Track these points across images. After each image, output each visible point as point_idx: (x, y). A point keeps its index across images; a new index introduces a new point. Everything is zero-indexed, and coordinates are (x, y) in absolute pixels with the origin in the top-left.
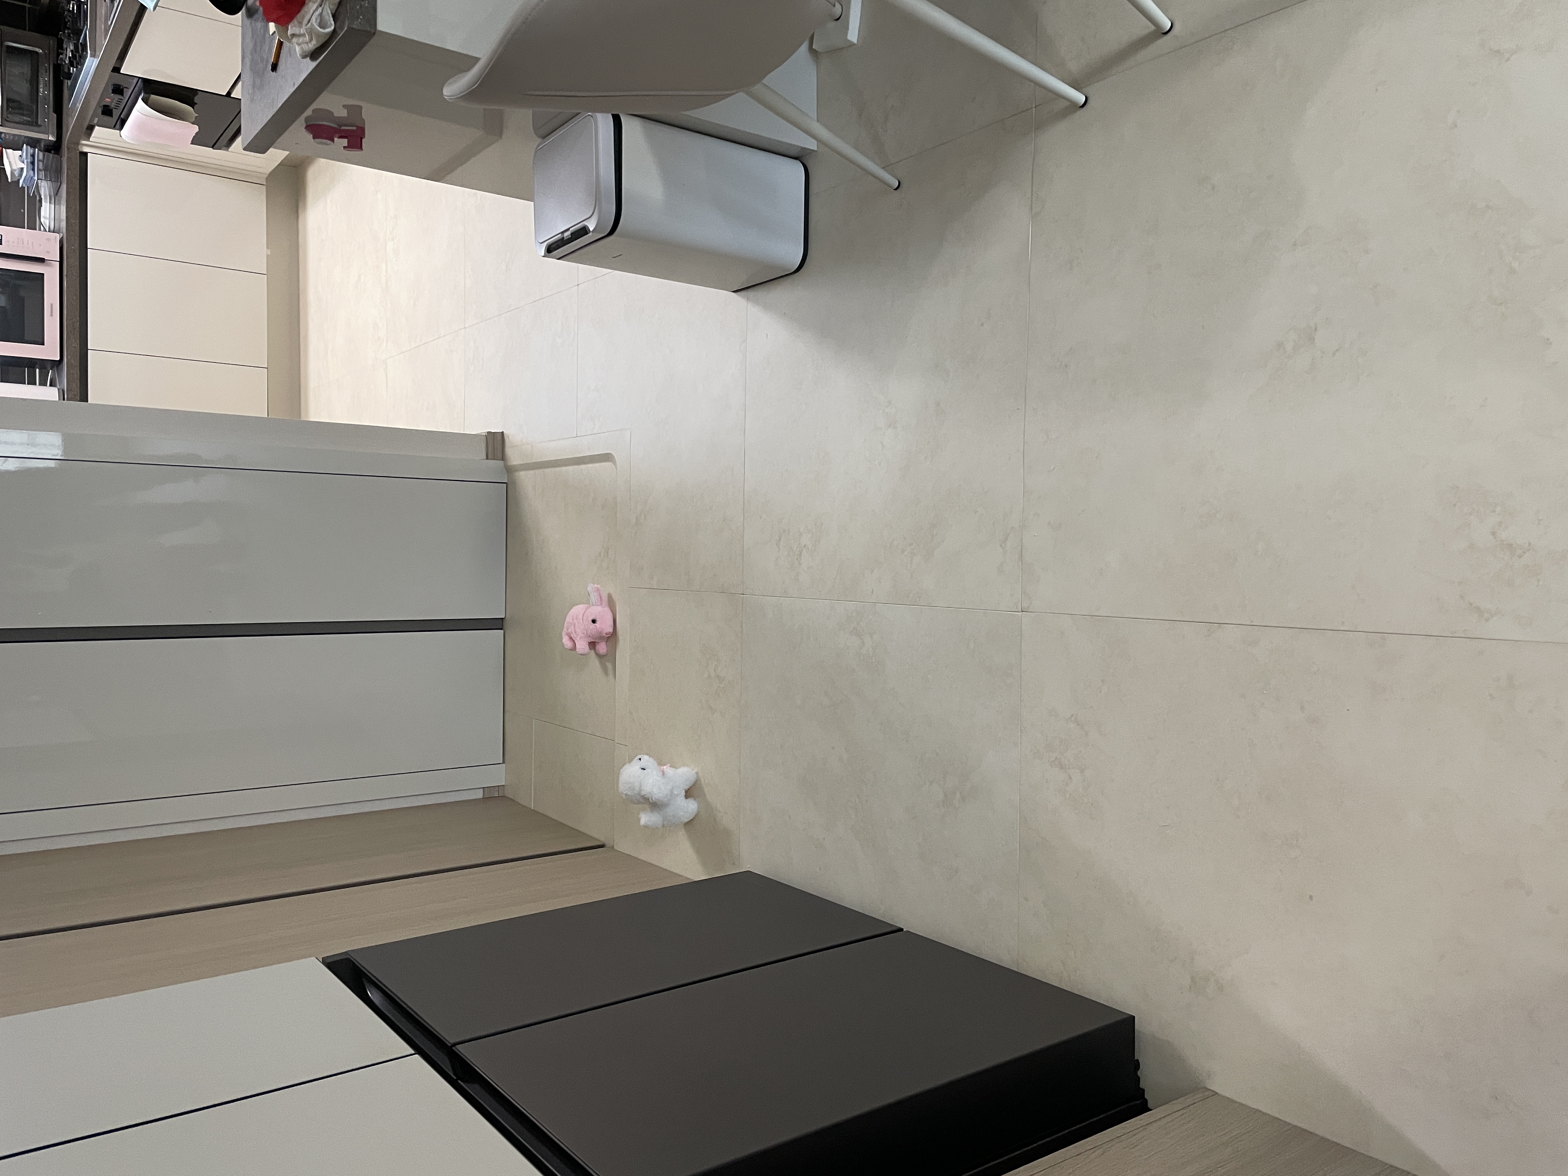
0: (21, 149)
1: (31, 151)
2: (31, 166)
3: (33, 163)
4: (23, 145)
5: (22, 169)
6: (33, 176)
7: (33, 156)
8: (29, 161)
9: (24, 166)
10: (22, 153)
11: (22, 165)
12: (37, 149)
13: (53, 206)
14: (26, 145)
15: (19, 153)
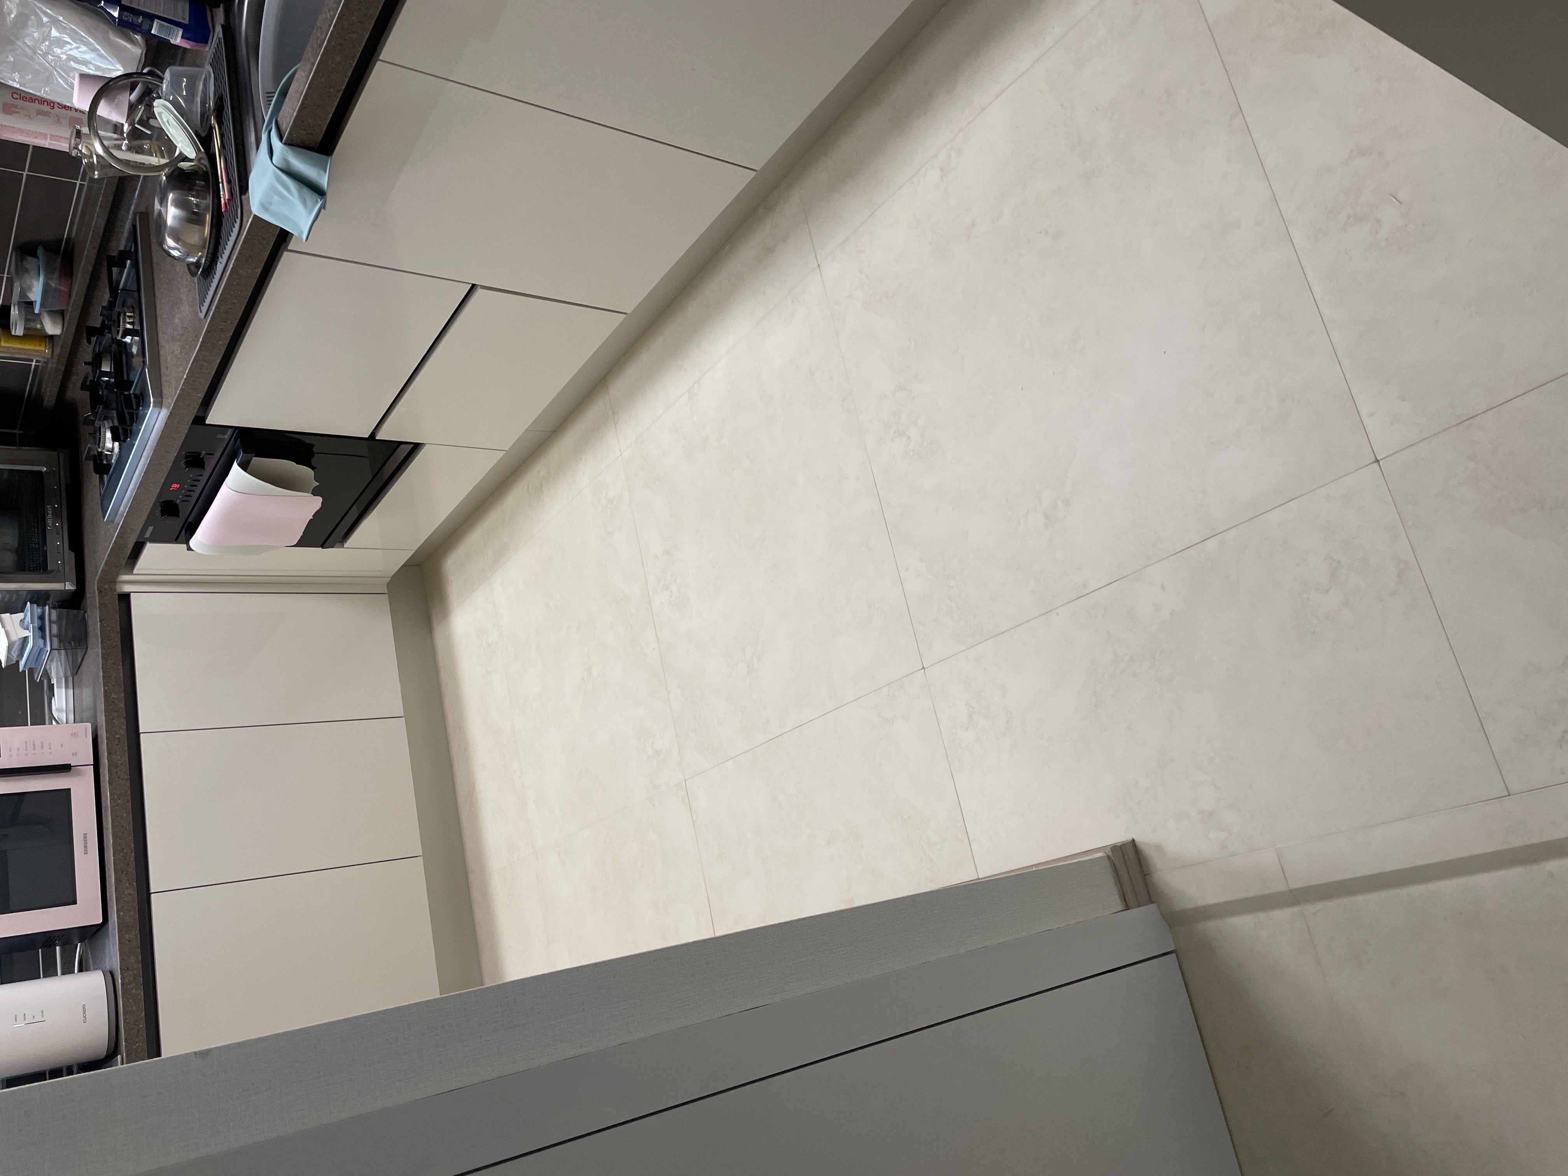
0: (22, 610)
1: (38, 610)
2: (40, 634)
3: (42, 629)
4: (26, 603)
5: (25, 639)
6: (43, 647)
7: (42, 618)
8: (36, 625)
9: (29, 634)
10: (25, 616)
11: (26, 633)
12: (47, 607)
13: (71, 692)
14: (30, 603)
15: (21, 615)
